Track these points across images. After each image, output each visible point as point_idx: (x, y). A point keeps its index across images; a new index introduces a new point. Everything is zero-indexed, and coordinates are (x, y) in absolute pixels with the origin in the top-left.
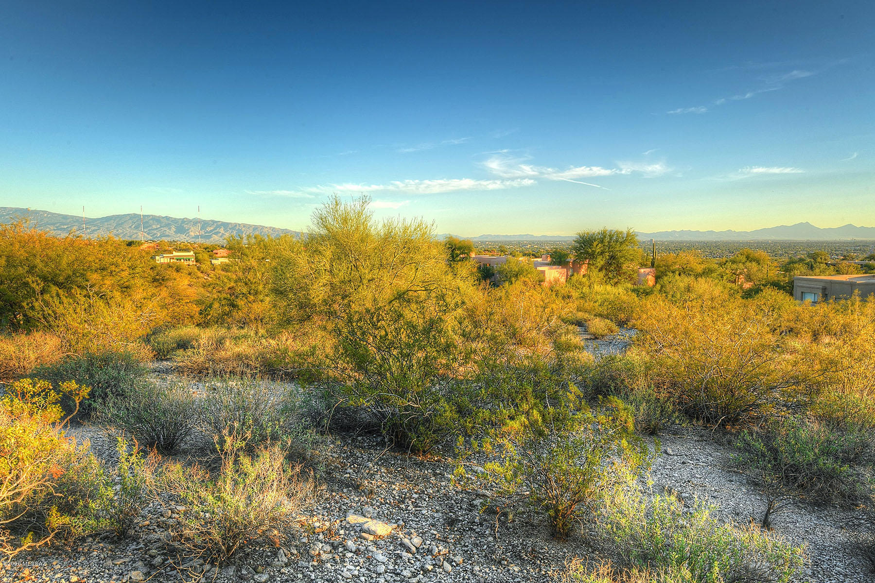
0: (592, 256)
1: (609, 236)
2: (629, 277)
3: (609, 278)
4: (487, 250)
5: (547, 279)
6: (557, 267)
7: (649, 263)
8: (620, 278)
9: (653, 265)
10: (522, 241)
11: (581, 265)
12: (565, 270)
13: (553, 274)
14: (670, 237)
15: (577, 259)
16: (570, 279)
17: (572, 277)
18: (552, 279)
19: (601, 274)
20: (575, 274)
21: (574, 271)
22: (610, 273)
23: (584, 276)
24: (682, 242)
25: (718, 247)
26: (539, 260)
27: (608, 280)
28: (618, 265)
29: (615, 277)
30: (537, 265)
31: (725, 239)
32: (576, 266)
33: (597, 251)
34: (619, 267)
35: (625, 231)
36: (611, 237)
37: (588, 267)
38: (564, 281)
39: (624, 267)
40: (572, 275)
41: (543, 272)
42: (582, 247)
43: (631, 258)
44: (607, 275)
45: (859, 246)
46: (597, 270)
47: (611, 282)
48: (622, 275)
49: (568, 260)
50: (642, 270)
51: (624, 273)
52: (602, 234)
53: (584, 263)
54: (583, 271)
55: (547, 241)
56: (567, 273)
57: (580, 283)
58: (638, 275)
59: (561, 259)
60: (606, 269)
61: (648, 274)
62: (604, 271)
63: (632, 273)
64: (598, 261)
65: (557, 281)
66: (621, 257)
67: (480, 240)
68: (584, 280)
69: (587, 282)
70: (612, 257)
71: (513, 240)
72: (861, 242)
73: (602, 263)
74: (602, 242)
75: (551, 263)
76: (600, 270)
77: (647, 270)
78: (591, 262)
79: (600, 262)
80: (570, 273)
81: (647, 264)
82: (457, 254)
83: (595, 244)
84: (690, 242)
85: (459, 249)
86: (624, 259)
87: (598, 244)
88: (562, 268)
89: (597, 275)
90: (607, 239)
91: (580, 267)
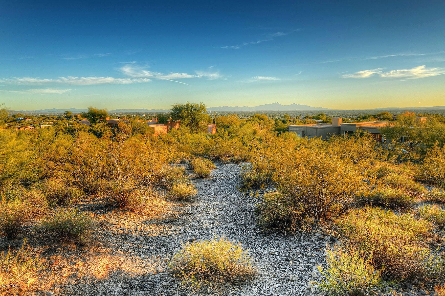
0: (182, 118)
1: (191, 107)
2: (203, 129)
3: (192, 130)
4: (120, 118)
5: (156, 132)
6: (162, 125)
7: (212, 122)
8: (198, 130)
9: (214, 123)
10: (141, 112)
11: (175, 123)
12: (167, 126)
13: (160, 129)
14: (218, 110)
15: (173, 120)
16: (170, 131)
17: (171, 130)
18: (159, 132)
19: (188, 128)
20: (173, 128)
21: (172, 127)
22: (192, 127)
23: (178, 129)
24: (224, 112)
25: (241, 114)
26: (150, 121)
27: (191, 131)
28: (196, 123)
29: (195, 129)
30: (149, 124)
31: (243, 110)
32: (173, 124)
33: (185, 115)
34: (197, 124)
35: (199, 104)
36: (192, 107)
37: (180, 125)
38: (166, 132)
39: (200, 123)
40: (171, 129)
41: (153, 128)
42: (176, 113)
43: (204, 119)
44: (191, 128)
45: (298, 113)
46: (185, 126)
47: (193, 132)
48: (199, 128)
49: (168, 120)
50: (209, 125)
51: (200, 127)
52: (187, 106)
53: (177, 122)
54: (177, 127)
55: (155, 112)
56: (168, 128)
57: (176, 134)
58: (208, 128)
59: (163, 120)
60: (190, 125)
61: (212, 127)
62: (189, 126)
63: (204, 127)
64: (185, 121)
65: (162, 133)
66: (198, 118)
67: (116, 112)
68: (178, 131)
69: (180, 133)
70: (193, 119)
71: (136, 112)
72: (299, 111)
73: (188, 122)
74: (187, 109)
75: (158, 123)
76: (187, 126)
77: (212, 125)
78: (181, 121)
79: (187, 121)
80: (169, 128)
81: (211, 122)
82: (96, 118)
83: (183, 111)
84: (228, 112)
85: (98, 115)
86: (199, 120)
87: (185, 111)
88: (165, 125)
89: (185, 129)
90: (190, 109)
91: (175, 125)
